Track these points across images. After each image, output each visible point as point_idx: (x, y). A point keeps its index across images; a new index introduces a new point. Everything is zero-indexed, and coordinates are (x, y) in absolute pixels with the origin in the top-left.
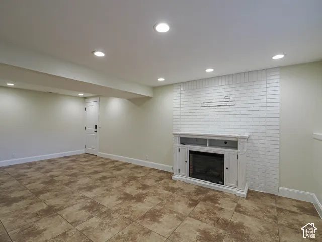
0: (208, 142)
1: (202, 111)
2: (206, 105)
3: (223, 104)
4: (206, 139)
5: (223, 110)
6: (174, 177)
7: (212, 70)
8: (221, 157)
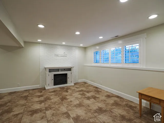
0: (60, 70)
1: (55, 58)
2: (57, 55)
3: (63, 55)
4: (59, 69)
5: (63, 58)
6: (46, 88)
7: (65, 43)
8: (66, 74)
